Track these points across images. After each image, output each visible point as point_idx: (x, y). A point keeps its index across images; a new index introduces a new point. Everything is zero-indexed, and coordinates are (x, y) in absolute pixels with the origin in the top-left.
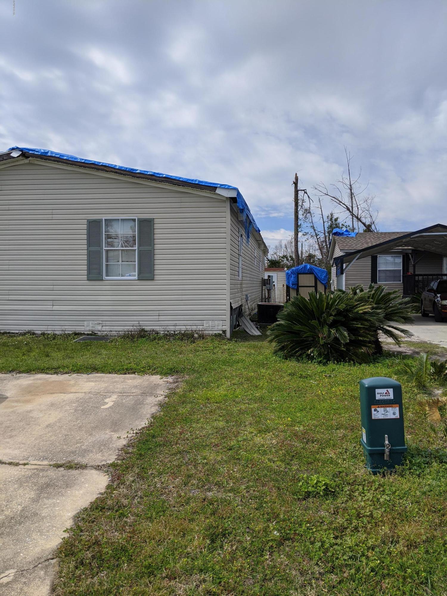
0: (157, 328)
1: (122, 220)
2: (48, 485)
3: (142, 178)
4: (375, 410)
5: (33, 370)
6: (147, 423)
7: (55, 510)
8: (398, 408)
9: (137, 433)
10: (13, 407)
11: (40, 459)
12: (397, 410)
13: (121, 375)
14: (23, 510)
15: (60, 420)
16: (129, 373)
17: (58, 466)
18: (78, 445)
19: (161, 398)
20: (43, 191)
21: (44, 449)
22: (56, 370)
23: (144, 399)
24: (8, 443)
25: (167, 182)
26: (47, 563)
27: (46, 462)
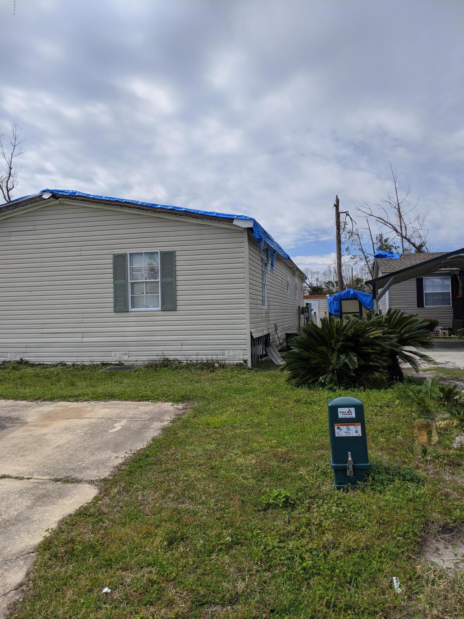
0: (180, 358)
1: (145, 253)
2: (44, 496)
3: (162, 212)
4: (338, 428)
5: (57, 398)
6: (145, 445)
7: (45, 515)
8: (360, 427)
9: (134, 453)
10: (31, 430)
11: (43, 474)
12: (359, 428)
13: (136, 402)
14: (18, 515)
15: (69, 442)
16: (143, 400)
17: (57, 480)
18: (79, 463)
19: (166, 423)
20: (73, 229)
21: (49, 466)
22: (77, 398)
23: (150, 424)
24: (19, 461)
25: (186, 215)
26: (28, 556)
27: (47, 477)
